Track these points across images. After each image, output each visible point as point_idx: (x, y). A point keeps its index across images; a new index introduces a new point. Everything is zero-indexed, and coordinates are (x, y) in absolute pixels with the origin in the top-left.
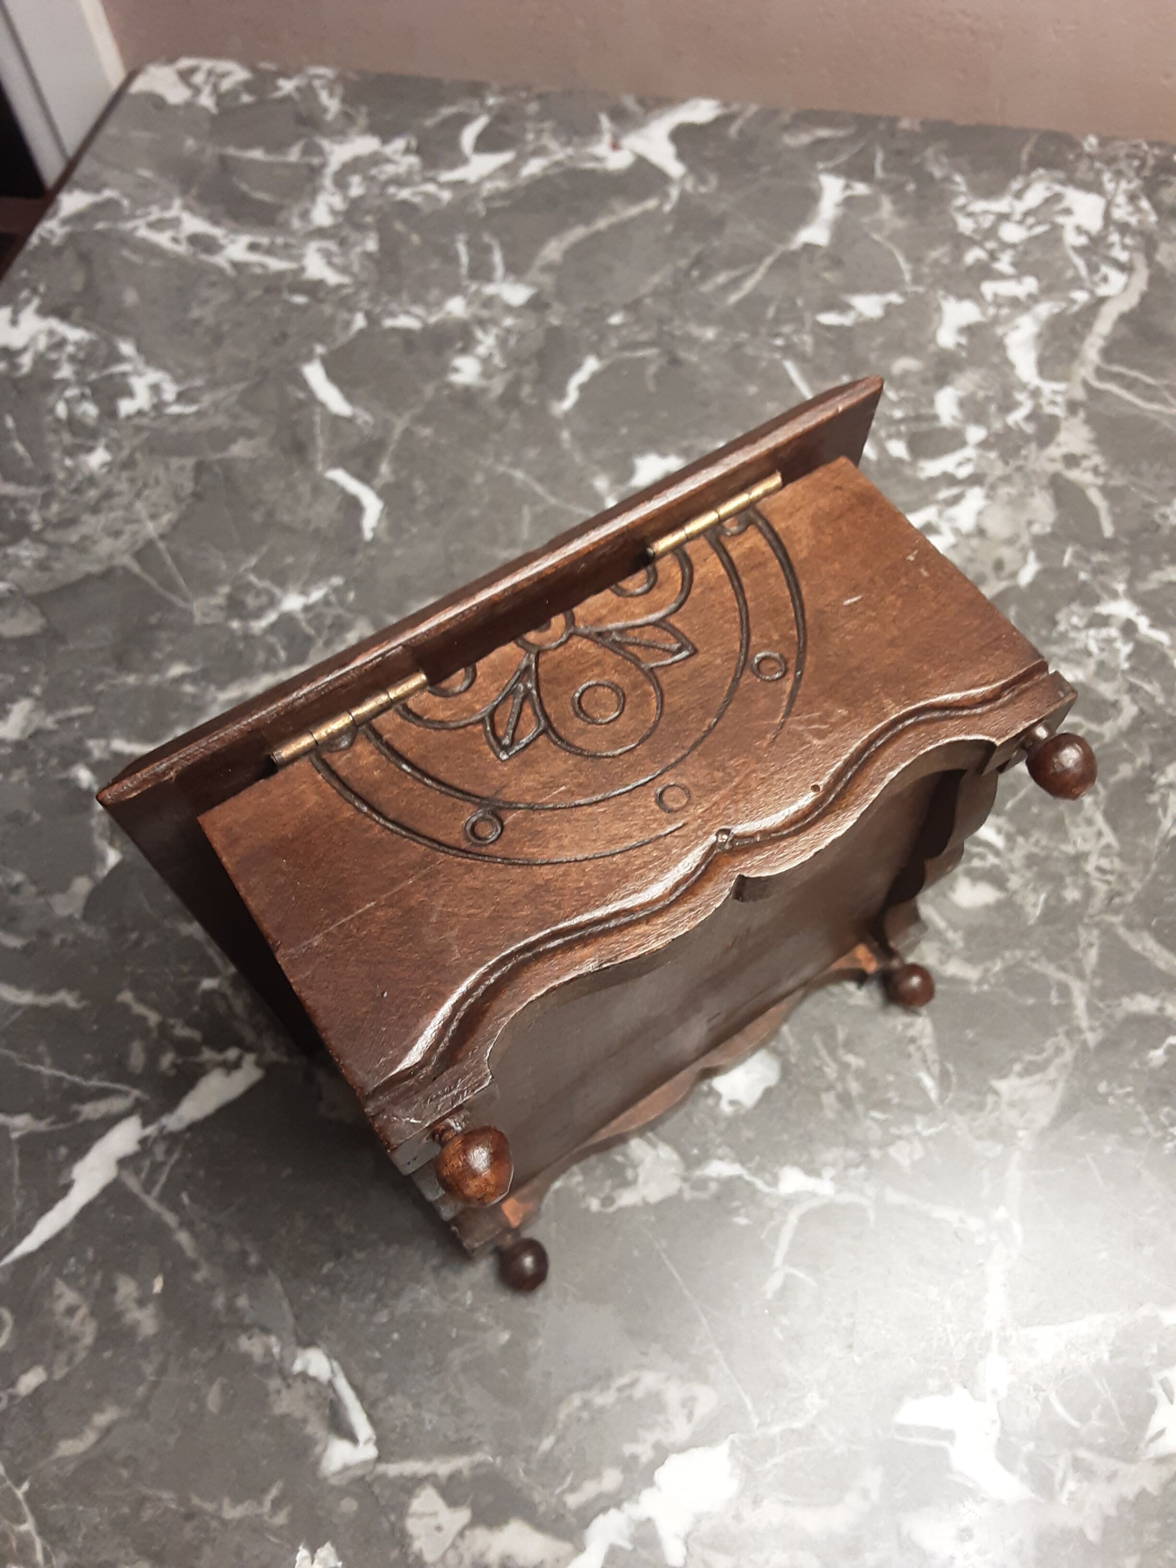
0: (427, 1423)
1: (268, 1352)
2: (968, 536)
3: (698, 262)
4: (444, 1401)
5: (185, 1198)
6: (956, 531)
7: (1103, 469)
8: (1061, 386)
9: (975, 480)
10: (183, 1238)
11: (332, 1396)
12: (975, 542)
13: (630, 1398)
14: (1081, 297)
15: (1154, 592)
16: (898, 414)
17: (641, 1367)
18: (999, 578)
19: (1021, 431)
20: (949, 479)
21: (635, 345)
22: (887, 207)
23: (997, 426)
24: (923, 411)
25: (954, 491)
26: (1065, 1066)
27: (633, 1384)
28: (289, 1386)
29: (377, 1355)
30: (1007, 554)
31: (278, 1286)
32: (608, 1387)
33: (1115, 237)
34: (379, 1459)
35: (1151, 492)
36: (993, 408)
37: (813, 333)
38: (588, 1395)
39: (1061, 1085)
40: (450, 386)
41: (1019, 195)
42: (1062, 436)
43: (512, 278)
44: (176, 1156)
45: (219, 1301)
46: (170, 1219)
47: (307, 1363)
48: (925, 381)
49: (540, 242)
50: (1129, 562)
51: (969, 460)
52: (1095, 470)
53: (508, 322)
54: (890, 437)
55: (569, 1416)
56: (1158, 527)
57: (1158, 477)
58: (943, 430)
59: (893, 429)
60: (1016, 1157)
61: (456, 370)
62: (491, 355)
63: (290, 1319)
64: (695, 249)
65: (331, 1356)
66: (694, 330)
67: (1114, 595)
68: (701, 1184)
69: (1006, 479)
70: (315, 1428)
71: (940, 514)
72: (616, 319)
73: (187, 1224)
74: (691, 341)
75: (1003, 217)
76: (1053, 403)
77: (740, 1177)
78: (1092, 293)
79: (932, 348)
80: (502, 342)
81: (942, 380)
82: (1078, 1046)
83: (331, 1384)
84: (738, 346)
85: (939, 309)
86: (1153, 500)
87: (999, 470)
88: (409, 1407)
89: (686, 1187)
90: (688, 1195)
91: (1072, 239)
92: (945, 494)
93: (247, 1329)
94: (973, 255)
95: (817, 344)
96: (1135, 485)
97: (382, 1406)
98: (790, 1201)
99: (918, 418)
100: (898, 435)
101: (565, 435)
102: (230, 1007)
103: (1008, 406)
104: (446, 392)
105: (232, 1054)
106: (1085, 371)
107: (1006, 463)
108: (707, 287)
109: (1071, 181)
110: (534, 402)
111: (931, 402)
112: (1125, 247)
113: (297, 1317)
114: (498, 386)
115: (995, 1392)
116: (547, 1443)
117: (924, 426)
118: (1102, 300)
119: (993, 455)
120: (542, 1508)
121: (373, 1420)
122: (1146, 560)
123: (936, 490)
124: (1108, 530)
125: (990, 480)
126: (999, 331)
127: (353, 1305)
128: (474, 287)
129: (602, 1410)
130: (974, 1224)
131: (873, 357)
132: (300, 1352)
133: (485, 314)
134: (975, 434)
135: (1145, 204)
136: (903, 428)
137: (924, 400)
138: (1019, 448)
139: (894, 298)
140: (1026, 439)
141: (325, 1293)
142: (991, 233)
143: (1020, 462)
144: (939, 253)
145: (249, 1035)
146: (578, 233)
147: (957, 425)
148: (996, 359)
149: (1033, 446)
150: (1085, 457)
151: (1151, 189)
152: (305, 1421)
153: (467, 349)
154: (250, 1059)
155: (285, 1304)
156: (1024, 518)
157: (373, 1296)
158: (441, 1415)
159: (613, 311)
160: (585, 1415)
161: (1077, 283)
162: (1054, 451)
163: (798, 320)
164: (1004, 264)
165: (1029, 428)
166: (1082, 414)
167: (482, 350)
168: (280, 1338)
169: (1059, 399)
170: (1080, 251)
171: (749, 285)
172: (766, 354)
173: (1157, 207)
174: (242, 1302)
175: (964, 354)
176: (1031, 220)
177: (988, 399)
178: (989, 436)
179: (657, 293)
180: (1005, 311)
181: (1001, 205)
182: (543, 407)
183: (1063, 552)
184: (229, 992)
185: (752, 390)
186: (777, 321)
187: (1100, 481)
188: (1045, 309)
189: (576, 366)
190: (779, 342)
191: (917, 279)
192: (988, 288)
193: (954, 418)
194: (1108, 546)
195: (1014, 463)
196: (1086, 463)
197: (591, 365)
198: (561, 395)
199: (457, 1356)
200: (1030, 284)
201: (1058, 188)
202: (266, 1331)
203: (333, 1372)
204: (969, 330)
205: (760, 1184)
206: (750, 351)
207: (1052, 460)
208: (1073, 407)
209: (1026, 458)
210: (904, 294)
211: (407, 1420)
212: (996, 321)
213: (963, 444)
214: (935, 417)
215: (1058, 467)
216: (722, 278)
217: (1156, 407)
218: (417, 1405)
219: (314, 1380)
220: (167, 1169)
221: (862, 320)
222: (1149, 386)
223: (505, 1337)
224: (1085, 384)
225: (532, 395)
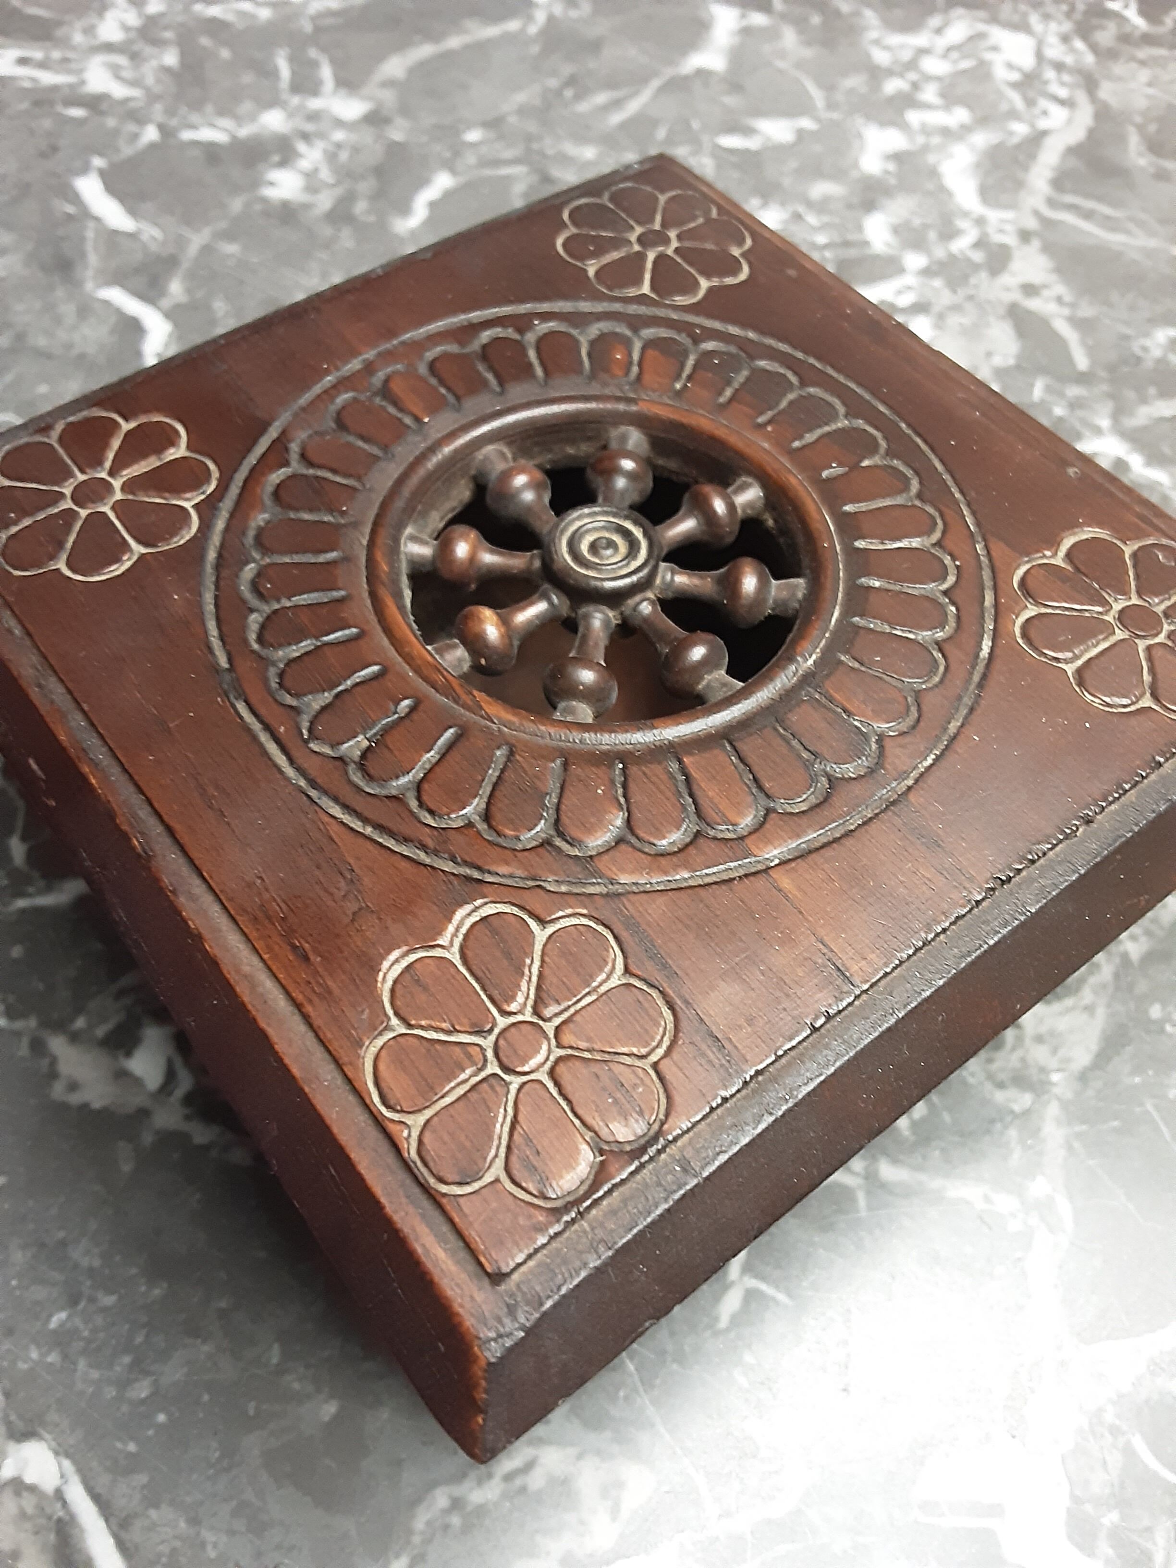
0: (209, 1548)
3: (571, 81)
4: (235, 1513)
8: (1009, 215)
13: (523, 1490)
14: (1020, 129)
15: (1145, 429)
19: (968, 260)
21: (497, 163)
22: (789, 37)
23: (940, 253)
24: (852, 237)
26: (1104, 986)
27: (529, 1466)
29: (132, 1447)
32: (490, 1476)
33: (1050, 74)
36: (932, 235)
37: (714, 155)
38: (457, 1490)
39: (1101, 1012)
40: (265, 200)
41: (939, 31)
42: (1016, 265)
48: (850, 206)
49: (380, 58)
50: (1112, 396)
51: (909, 288)
52: (1059, 300)
53: (339, 136)
55: (429, 1523)
56: (1139, 360)
57: (1132, 308)
58: (877, 257)
60: (1053, 1110)
62: (316, 170)
64: (567, 70)
66: (570, 149)
67: (1098, 431)
72: (473, 136)
75: (923, 51)
78: (1032, 126)
79: (855, 174)
80: (331, 157)
81: (869, 205)
82: (1117, 960)
85: (860, 136)
86: (1128, 331)
87: (946, 298)
88: (182, 1524)
91: (1001, 73)
94: (892, 86)
95: (719, 167)
97: (138, 1524)
99: (846, 244)
103: (949, 233)
107: (955, 292)
108: (583, 107)
109: (994, 20)
110: (372, 219)
111: (860, 228)
112: (1063, 84)
114: (325, 202)
117: (853, 253)
118: (1044, 133)
119: (937, 283)
122: (1130, 395)
124: (1082, 362)
125: (936, 309)
127: (95, 1374)
130: (1005, 1203)
132: (12, 1447)
133: (309, 127)
134: (914, 261)
135: (1079, 44)
139: (806, 123)
142: (912, 65)
143: (972, 292)
144: (855, 82)
146: (425, 51)
147: (890, 252)
148: (930, 186)
149: (984, 275)
150: (1045, 286)
151: (1084, 30)
158: (231, 1533)
161: (1013, 115)
164: (929, 94)
165: (978, 256)
166: (1036, 243)
167: (305, 164)
169: (1008, 228)
170: (1015, 85)
171: (633, 107)
173: (1094, 48)
176: (955, 55)
177: (926, 227)
179: (522, 111)
181: (921, 39)
183: (1032, 386)
187: (1066, 312)
188: (982, 139)
191: (831, 106)
192: (914, 117)
193: (888, 245)
194: (1083, 379)
195: (962, 292)
196: (1046, 293)
200: (960, 115)
201: (981, 27)
203: (62, 1476)
204: (897, 157)
207: (1008, 289)
208: (1025, 236)
209: (976, 287)
210: (818, 120)
211: (178, 1544)
212: (926, 149)
213: (901, 270)
214: (866, 243)
215: (1016, 296)
216: (601, 98)
218: (194, 1521)
222: (1108, 218)
224: (1036, 213)
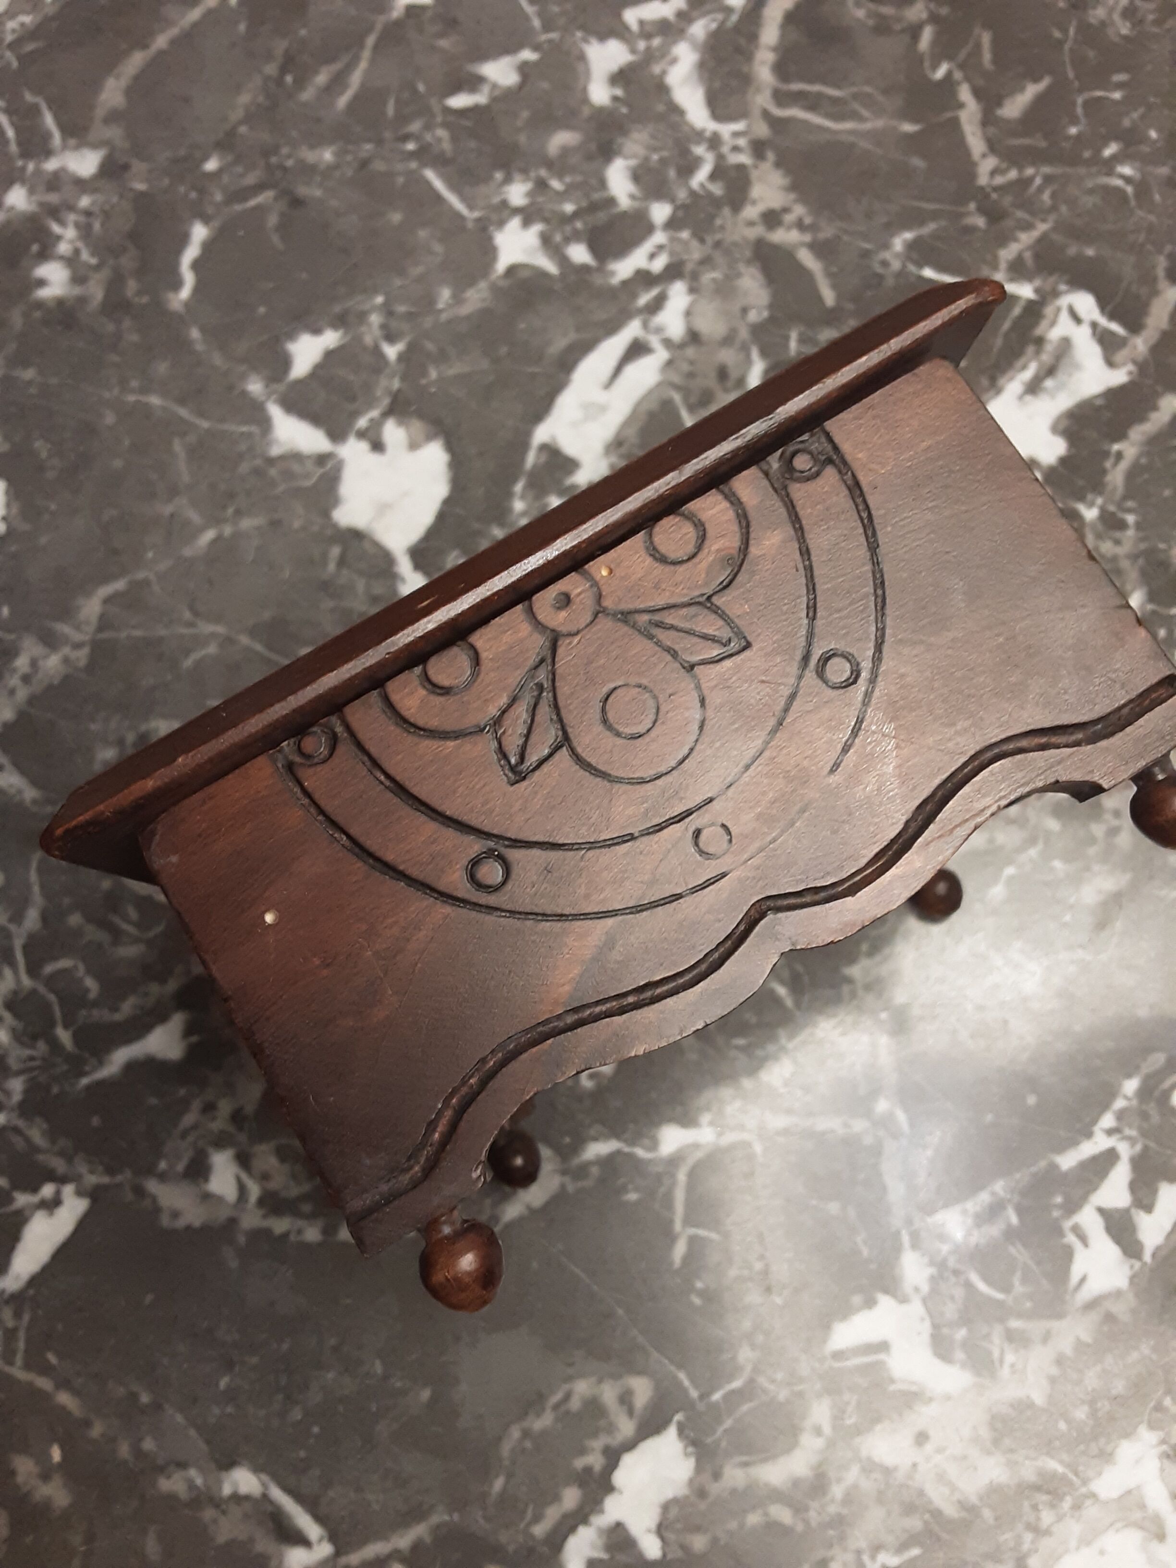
1: (191, 1486)
2: (682, 346)
5: (52, 1358)
6: (667, 343)
7: (808, 221)
9: (673, 272)
10: (64, 1398)
11: (270, 1508)
12: (690, 352)
16: (569, 208)
17: (570, 1379)
18: (726, 390)
20: (644, 278)
25: (654, 292)
28: (224, 1512)
30: (728, 356)
31: (179, 1418)
34: (338, 1553)
35: (865, 237)
43: (72, 142)
44: (26, 1317)
45: (124, 1450)
46: (44, 1383)
47: (235, 1484)
54: (567, 240)
59: (568, 229)
61: (41, 283)
63: (202, 1445)
65: (257, 1469)
68: (582, 1171)
69: (706, 262)
70: (264, 1544)
71: (645, 325)
73: (64, 1384)
74: (308, 170)
76: (736, 149)
77: (618, 1152)
83: (265, 1496)
84: (364, 164)
89: (567, 1179)
90: (571, 1188)
92: (644, 299)
93: (162, 1470)
96: (846, 232)
98: (674, 1161)
100: (576, 237)
101: (195, 333)
102: (27, 1140)
104: (38, 314)
105: (48, 1190)
106: (762, 100)
113: (208, 1442)
115: (917, 1289)
116: (498, 1484)
120: (511, 1548)
121: (318, 1518)
123: (634, 296)
126: (656, 69)
128: (31, 167)
129: (544, 1433)
131: (522, 139)
136: (579, 225)
137: (593, 182)
138: (712, 217)
140: (716, 203)
141: (229, 1409)
145: (59, 1165)
152: (251, 1540)
153: (45, 255)
154: (68, 1190)
155: (192, 1432)
156: (736, 307)
157: (280, 1397)
159: (206, 158)
160: (528, 1444)
162: (751, 212)
163: (425, 111)
168: (201, 1469)
172: (400, 167)
174: (148, 1444)
175: (624, 110)
178: (676, 209)
180: (656, 42)
182: (158, 306)
184: (20, 1123)
185: (396, 217)
186: (402, 119)
189: (184, 239)
190: (411, 146)
197: (199, 232)
198: (177, 284)
199: (383, 1429)
202: (182, 1465)
205: (640, 1152)
206: (379, 166)
217: (848, 125)
219: (247, 1498)
220: (22, 1335)
221: (497, 93)
223: (426, 1394)
225: (139, 293)
